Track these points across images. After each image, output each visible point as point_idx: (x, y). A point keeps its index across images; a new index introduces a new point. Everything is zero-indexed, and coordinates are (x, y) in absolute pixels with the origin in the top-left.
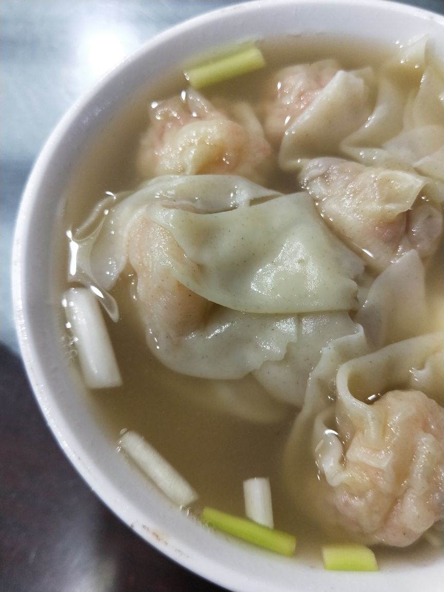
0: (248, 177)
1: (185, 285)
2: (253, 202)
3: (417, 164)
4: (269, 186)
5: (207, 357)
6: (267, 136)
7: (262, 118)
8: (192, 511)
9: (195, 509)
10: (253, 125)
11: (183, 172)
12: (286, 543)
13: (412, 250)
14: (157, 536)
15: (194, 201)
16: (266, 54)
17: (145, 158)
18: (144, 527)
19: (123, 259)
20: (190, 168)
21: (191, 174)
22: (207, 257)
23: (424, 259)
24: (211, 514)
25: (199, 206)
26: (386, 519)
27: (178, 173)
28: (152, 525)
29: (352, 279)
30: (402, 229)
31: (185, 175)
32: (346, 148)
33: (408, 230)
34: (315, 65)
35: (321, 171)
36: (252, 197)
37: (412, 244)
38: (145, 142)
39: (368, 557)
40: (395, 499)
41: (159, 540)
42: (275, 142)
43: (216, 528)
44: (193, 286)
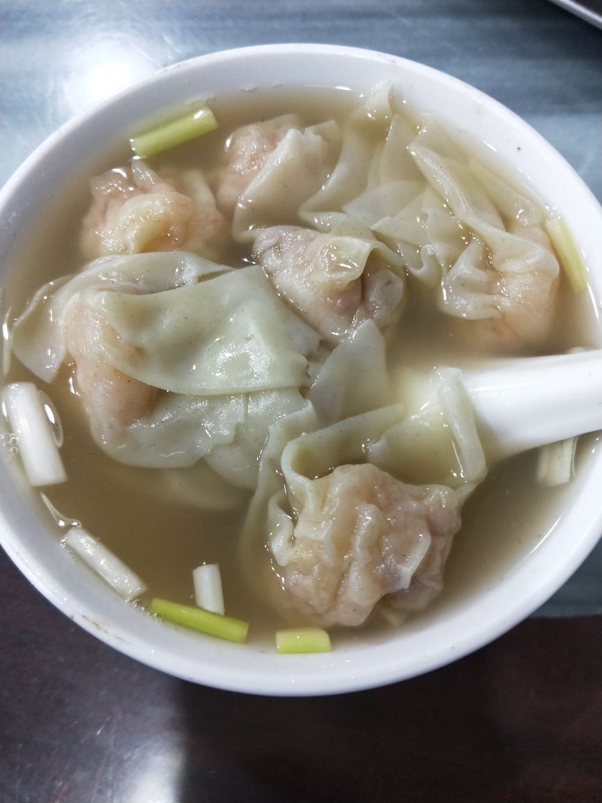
0: (199, 253)
1: (120, 369)
2: (202, 278)
3: (374, 227)
4: (220, 262)
5: (154, 445)
6: (219, 206)
7: (214, 188)
8: (139, 603)
9: (143, 600)
10: (204, 195)
11: (125, 251)
12: (237, 629)
13: (369, 320)
14: (97, 625)
15: (136, 282)
16: (217, 113)
17: (87, 239)
18: (84, 617)
19: (62, 348)
20: (132, 246)
21: (135, 253)
22: (144, 339)
23: (383, 329)
24: (160, 604)
25: (141, 286)
26: (335, 597)
27: (120, 253)
28: (92, 615)
29: (303, 355)
30: (357, 297)
31: (127, 254)
32: (304, 215)
33: (363, 298)
34: (269, 124)
35: (272, 241)
36: (200, 273)
37: (369, 314)
38: (88, 221)
39: (322, 638)
40: (343, 575)
41: (99, 628)
42: (228, 212)
43: (165, 618)
44: (129, 371)
